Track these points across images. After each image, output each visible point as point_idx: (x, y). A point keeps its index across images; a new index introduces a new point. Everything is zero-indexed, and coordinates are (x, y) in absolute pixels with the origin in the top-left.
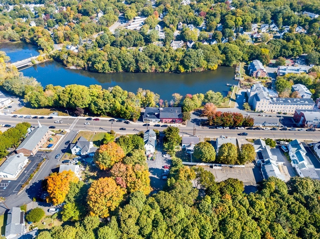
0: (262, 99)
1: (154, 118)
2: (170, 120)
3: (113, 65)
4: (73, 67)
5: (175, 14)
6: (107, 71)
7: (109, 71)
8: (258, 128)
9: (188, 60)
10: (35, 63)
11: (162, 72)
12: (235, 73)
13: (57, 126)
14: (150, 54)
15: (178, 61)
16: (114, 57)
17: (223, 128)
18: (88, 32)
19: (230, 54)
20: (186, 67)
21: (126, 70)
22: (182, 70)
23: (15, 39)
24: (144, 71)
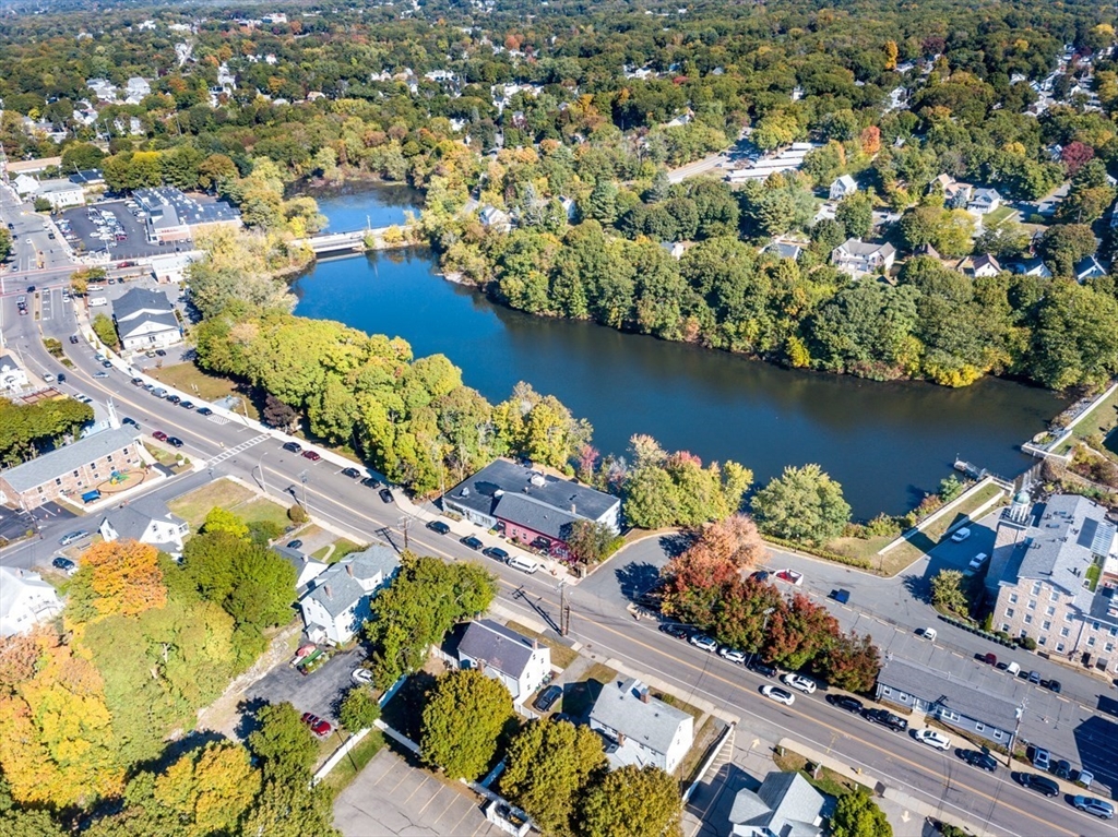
0: (1029, 576)
1: (478, 509)
2: (532, 537)
3: (557, 288)
4: (455, 277)
5: (940, 141)
6: (534, 308)
7: (542, 310)
8: (884, 718)
9: (828, 320)
10: (373, 248)
11: (721, 348)
12: (1047, 425)
13: (192, 443)
14: (697, 271)
15: (794, 318)
16: (572, 264)
17: (718, 652)
18: (587, 174)
19: (1054, 333)
20: (818, 348)
21: (599, 316)
22: (800, 355)
23: (394, 174)
24: (656, 333)
